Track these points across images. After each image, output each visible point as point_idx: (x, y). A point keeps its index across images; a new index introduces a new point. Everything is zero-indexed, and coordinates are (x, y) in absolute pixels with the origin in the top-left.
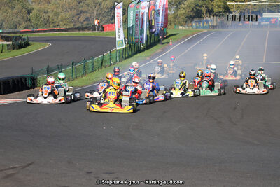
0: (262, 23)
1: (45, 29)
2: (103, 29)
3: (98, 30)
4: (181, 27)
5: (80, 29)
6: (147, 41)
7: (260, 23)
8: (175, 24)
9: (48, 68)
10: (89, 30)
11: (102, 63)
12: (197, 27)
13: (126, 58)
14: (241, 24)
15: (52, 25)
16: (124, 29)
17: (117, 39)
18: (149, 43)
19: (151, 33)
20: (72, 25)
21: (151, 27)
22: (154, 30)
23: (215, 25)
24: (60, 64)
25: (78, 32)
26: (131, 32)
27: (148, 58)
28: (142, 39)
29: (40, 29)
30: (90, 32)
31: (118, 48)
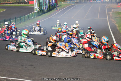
0: (98, 2)
1: (4, 3)
2: (29, 3)
3: (27, 3)
4: (62, 3)
5: (19, 3)
6: (48, 9)
7: (96, 2)
8: (60, 1)
9: (5, 20)
10: (23, 3)
11: (28, 18)
12: (69, 3)
13: (39, 16)
14: (88, 2)
15: (7, 1)
16: (38, 3)
17: (35, 8)
18: (48, 10)
19: (50, 5)
20: (15, 1)
21: (49, 2)
22: (51, 4)
23: (77, 2)
24: (10, 18)
25: (18, 4)
26: (41, 5)
27: (48, 16)
28: (46, 8)
29: (2, 3)
30: (23, 4)
31: (35, 12)
